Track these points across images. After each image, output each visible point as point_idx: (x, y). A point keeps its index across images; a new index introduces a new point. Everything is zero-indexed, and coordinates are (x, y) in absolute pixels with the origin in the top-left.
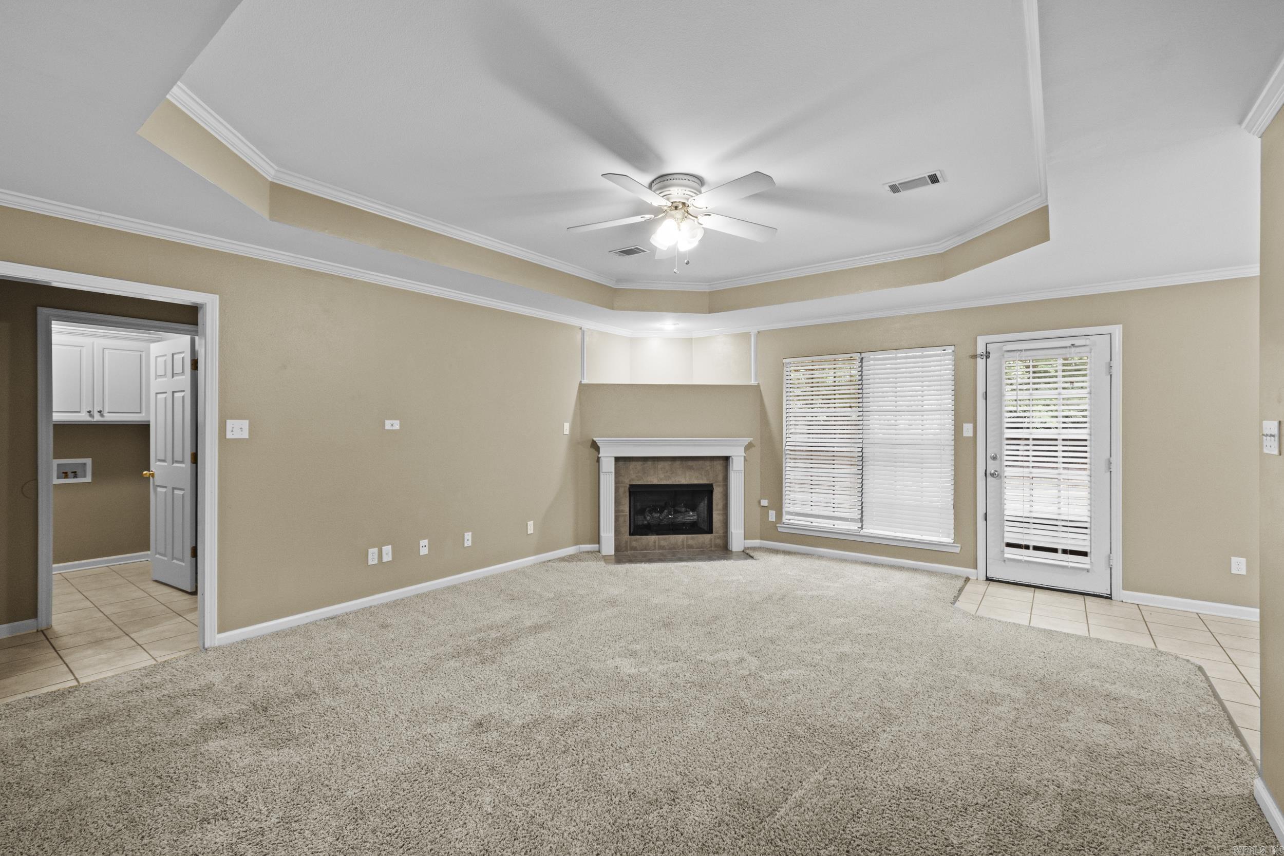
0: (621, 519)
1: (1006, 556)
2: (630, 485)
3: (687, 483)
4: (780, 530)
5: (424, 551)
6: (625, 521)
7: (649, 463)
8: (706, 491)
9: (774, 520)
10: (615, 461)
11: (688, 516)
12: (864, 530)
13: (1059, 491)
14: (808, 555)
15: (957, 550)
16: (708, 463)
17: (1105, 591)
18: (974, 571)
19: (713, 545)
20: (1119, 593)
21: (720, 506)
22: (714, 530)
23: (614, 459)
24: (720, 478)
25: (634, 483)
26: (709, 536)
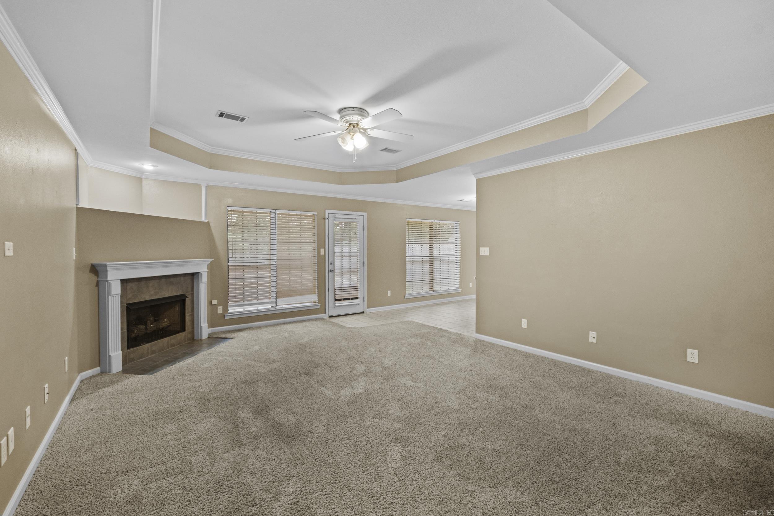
1: (336, 305)
2: (127, 304)
3: (169, 296)
4: (226, 318)
5: (28, 422)
6: (124, 338)
7: (143, 283)
8: (180, 300)
9: (221, 312)
10: (121, 283)
11: (164, 322)
12: (278, 307)
13: (350, 275)
14: (249, 328)
15: (318, 307)
16: (182, 279)
17: (362, 311)
18: (325, 315)
19: (186, 339)
20: (368, 310)
21: (190, 310)
22: (187, 328)
23: (119, 282)
24: (190, 289)
25: (131, 302)
26: (183, 334)
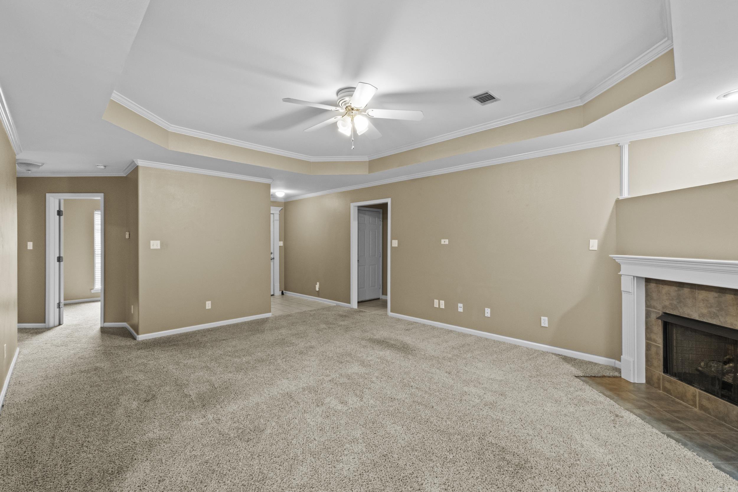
0: (653, 350)
2: (664, 313)
5: (461, 310)
6: (657, 354)
7: (689, 290)
10: (645, 283)
25: (668, 312)
